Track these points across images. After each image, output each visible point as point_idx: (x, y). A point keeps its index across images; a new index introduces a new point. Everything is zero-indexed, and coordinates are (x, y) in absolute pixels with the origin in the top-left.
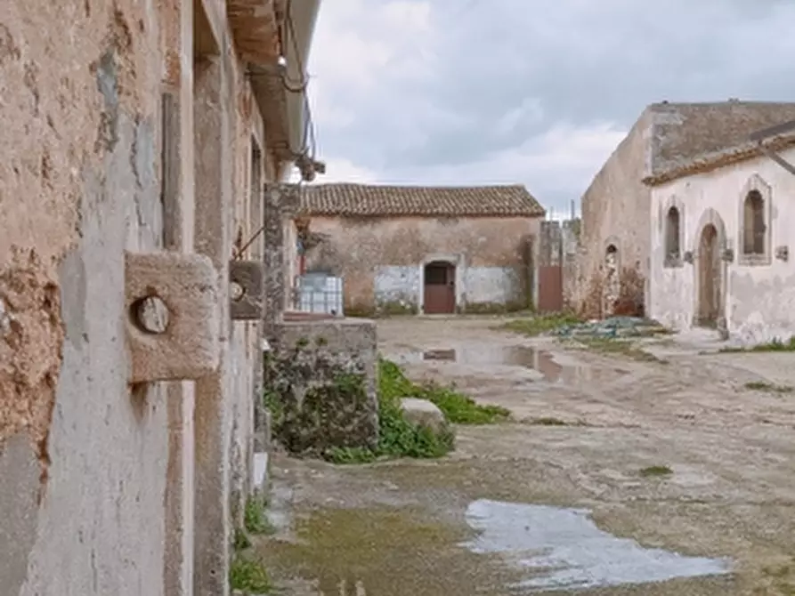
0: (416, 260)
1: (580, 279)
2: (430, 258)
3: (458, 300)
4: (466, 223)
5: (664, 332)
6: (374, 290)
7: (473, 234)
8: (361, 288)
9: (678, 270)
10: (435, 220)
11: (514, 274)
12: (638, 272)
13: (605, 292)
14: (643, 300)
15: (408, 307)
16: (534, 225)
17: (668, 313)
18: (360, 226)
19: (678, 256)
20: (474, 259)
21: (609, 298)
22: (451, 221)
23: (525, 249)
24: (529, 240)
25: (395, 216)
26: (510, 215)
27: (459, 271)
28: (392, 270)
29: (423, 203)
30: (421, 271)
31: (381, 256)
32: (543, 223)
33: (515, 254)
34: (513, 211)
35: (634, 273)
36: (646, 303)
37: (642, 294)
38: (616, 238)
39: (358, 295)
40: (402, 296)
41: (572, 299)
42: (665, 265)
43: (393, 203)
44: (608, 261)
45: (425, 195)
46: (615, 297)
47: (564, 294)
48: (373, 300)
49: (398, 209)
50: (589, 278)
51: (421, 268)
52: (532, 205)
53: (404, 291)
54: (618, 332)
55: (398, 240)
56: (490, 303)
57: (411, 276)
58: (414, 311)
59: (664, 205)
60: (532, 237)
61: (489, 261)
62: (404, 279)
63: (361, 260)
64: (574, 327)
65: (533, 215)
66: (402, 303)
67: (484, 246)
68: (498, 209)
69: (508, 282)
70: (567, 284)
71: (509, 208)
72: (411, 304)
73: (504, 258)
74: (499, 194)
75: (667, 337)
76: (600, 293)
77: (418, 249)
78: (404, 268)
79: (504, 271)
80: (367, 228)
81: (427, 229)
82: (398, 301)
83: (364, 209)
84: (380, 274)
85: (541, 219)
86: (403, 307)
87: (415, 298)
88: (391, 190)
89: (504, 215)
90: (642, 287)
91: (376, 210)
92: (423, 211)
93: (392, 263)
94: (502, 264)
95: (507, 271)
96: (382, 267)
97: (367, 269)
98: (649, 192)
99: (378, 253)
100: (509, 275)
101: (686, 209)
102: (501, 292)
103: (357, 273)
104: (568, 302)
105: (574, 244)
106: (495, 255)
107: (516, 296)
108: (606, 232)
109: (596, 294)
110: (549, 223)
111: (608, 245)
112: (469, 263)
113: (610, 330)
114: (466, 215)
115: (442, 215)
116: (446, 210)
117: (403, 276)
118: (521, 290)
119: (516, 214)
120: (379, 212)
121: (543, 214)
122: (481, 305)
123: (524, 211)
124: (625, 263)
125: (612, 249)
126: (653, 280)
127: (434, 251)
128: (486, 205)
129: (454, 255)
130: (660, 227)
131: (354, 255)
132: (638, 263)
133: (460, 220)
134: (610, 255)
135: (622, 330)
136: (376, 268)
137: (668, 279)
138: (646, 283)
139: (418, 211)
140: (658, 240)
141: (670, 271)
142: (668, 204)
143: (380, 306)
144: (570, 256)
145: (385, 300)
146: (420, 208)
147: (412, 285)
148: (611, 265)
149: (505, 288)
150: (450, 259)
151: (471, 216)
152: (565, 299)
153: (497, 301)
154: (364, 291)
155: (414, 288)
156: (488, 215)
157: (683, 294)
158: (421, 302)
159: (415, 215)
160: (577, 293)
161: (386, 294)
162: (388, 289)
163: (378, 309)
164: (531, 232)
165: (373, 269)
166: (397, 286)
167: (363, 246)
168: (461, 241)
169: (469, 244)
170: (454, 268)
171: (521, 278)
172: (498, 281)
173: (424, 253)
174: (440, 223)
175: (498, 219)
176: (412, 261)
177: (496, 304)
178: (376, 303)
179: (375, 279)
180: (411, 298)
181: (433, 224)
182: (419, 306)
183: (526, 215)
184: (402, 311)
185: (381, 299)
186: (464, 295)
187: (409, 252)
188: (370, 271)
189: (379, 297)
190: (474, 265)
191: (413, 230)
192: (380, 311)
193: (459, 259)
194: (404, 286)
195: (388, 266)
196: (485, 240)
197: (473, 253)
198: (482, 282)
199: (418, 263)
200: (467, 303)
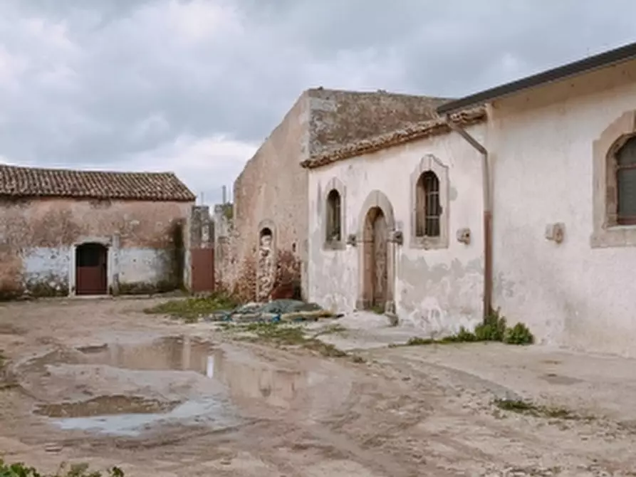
0: (68, 241)
1: (232, 262)
2: (83, 240)
3: (110, 281)
4: (118, 206)
5: (327, 316)
6: (22, 272)
7: (126, 217)
8: (7, 270)
9: (339, 252)
10: (87, 203)
11: (165, 256)
12: (295, 254)
13: (258, 274)
14: (300, 282)
15: (58, 288)
16: (185, 209)
17: (328, 296)
18: (8, 207)
19: (339, 239)
20: (127, 240)
21: (264, 279)
22: (104, 203)
23: (177, 232)
24: (179, 223)
25: (45, 197)
26: (162, 199)
27: (111, 254)
28: (42, 251)
29: (75, 185)
30: (72, 253)
31: (30, 237)
32: (194, 208)
33: (167, 237)
34: (165, 196)
35: (290, 255)
36: (303, 285)
37: (300, 276)
38: (271, 222)
39: (4, 277)
40: (52, 278)
41: (223, 280)
42: (325, 248)
43: (43, 184)
44: (261, 244)
45: (77, 178)
46: (270, 279)
47: (216, 275)
48: (21, 283)
49: (49, 190)
50: (242, 260)
51: (73, 249)
52: (183, 190)
53: (54, 273)
54: (283, 316)
55: (48, 222)
56: (143, 284)
57: (61, 258)
58: (64, 292)
59: (323, 190)
60: (183, 221)
61: (142, 243)
62: (53, 262)
63: (8, 240)
64: (236, 313)
65: (184, 200)
66: (52, 284)
67: (137, 229)
68: (150, 193)
69: (160, 264)
70: (219, 266)
71: (161, 192)
72: (61, 285)
73: (155, 240)
74: (151, 180)
75: (334, 322)
76: (255, 275)
77: (69, 231)
78: (54, 250)
79: (156, 253)
80: (15, 209)
81: (80, 211)
82: (47, 283)
83: (12, 190)
84: (28, 255)
85: (192, 203)
86: (54, 290)
87: (66, 280)
88: (42, 173)
89: (157, 199)
90: (298, 270)
91: (25, 191)
92: (75, 193)
93: (41, 244)
94: (155, 246)
95: (160, 253)
96: (32, 249)
97: (14, 251)
98: (307, 174)
99: (27, 234)
100: (161, 257)
101: (349, 191)
102: (153, 274)
104: (220, 284)
105: (226, 227)
106: (147, 238)
107: (167, 279)
108: (259, 216)
109: (250, 276)
110: (199, 208)
111: (261, 229)
112: (122, 245)
113: (274, 315)
114: (118, 198)
115: (95, 197)
116: (99, 193)
117: (53, 257)
118: (172, 272)
119: (167, 199)
120: (28, 192)
121: (193, 199)
122: (133, 286)
123: (176, 197)
124: (279, 246)
125: (266, 232)
126: (311, 262)
127: (86, 234)
128: (139, 190)
129: (106, 236)
130: (319, 210)
132: (294, 246)
133: (112, 203)
134: (264, 238)
135: (286, 315)
136: (24, 249)
137: (328, 262)
138: (303, 265)
139: (70, 193)
140: (317, 224)
141: (331, 254)
142: (327, 188)
143: (29, 286)
144: (221, 238)
145: (34, 282)
146: (73, 191)
147: (63, 266)
148: (267, 248)
149: (157, 270)
150: (103, 240)
151: (124, 199)
152: (217, 281)
153: (150, 282)
154: (11, 273)
155: (65, 269)
156: (141, 199)
157: (345, 278)
158: (72, 282)
159: (67, 197)
160: (229, 275)
161: (35, 276)
162: (38, 271)
163: (26, 291)
164: (182, 216)
165: (21, 251)
166: (47, 268)
167: (11, 227)
168: (113, 224)
169: (121, 226)
170: (107, 250)
171: (172, 259)
172: (149, 262)
173: (76, 235)
174: (92, 206)
175: (150, 203)
176: (64, 243)
177: (148, 284)
178: (24, 285)
179: (23, 260)
180: (62, 280)
181: (85, 206)
182: (70, 288)
183: (178, 200)
184: (52, 293)
185: (29, 281)
186: (116, 276)
187: (60, 234)
188: (18, 252)
189: (27, 279)
190: (126, 247)
191: (64, 212)
192: (28, 294)
193: (111, 240)
194: (55, 268)
195: (37, 247)
196: (138, 222)
197: (126, 235)
198: (135, 263)
199: (70, 245)
200: (119, 284)
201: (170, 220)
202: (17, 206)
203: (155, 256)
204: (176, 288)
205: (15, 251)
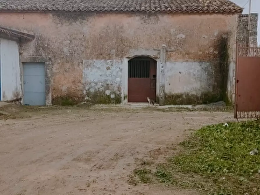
0: (120, 54)
2: (133, 53)
4: (166, 20)
6: (83, 81)
7: (172, 31)
8: (71, 79)
10: (137, 18)
11: (210, 68)
15: (113, 96)
18: (71, 24)
20: (173, 53)
23: (222, 45)
24: (224, 36)
25: (101, 12)
26: (208, 12)
27: (159, 66)
28: (99, 63)
30: (125, 64)
31: (89, 51)
32: (241, 17)
33: (211, 50)
34: (211, 8)
39: (69, 85)
40: (107, 87)
51: (126, 61)
53: (109, 83)
56: (187, 95)
58: (118, 100)
60: (228, 33)
61: (187, 55)
62: (108, 72)
63: (71, 54)
65: (230, 12)
66: (108, 92)
67: (182, 42)
69: (205, 75)
72: (115, 93)
73: (200, 53)
78: (109, 62)
80: (77, 25)
84: (87, 67)
86: (109, 97)
87: (119, 89)
92: (126, 9)
93: (97, 58)
94: (200, 59)
95: (204, 65)
96: (90, 61)
99: (86, 47)
100: (206, 69)
102: (197, 85)
103: (68, 66)
106: (192, 51)
107: (211, 90)
112: (168, 59)
115: (144, 12)
116: (148, 8)
117: (108, 69)
118: (216, 84)
119: (213, 12)
121: (241, 10)
122: (178, 96)
123: (222, 9)
127: (136, 48)
129: (155, 50)
131: (65, 50)
133: (160, 17)
136: (84, 61)
143: (88, 94)
145: (92, 90)
147: (116, 76)
149: (201, 81)
150: (152, 54)
151: (171, 13)
153: (194, 93)
154: (74, 82)
155: (118, 79)
158: (125, 91)
159: (119, 12)
161: (93, 84)
162: (95, 81)
163: (86, 98)
164: (228, 29)
165: (82, 63)
166: (103, 78)
167: (73, 41)
168: (161, 38)
169: (168, 40)
170: (156, 62)
171: (216, 72)
172: (194, 75)
173: (128, 48)
174: (142, 21)
175: (197, 17)
176: (117, 55)
177: (192, 95)
178: (85, 92)
179: (83, 71)
180: (116, 89)
181: (135, 21)
182: (122, 96)
183: (224, 12)
184: (107, 100)
185: (89, 89)
186: (163, 86)
187: (114, 48)
188: (79, 64)
189: (87, 88)
190: (172, 59)
191: (118, 27)
192: (88, 101)
193: (159, 53)
194: (110, 78)
195: (94, 60)
196: (184, 37)
197: (173, 49)
198: (180, 75)
199: (122, 57)
200: (165, 94)
201: (216, 34)
202: (78, 23)
203: (199, 68)
204: (220, 100)
205: (77, 63)
